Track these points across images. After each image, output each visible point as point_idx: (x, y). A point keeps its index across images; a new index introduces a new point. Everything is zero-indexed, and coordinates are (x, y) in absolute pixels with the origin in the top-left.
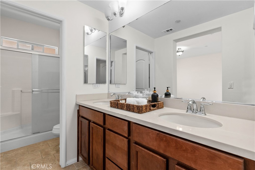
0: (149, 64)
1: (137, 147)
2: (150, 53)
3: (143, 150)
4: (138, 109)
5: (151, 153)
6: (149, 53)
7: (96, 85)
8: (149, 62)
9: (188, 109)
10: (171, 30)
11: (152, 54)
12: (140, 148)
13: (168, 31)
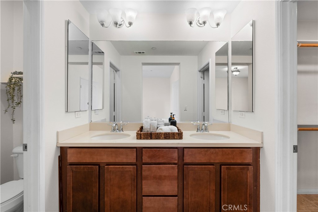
0: (114, 84)
1: (189, 167)
2: (116, 71)
3: (196, 167)
4: (179, 136)
5: (203, 166)
6: (114, 71)
7: (79, 114)
8: (114, 81)
9: (198, 129)
10: (143, 53)
11: (118, 72)
12: (192, 167)
13: (139, 53)
